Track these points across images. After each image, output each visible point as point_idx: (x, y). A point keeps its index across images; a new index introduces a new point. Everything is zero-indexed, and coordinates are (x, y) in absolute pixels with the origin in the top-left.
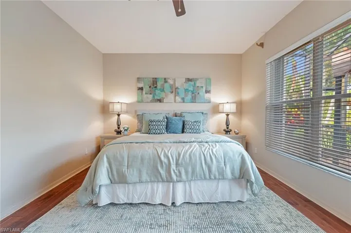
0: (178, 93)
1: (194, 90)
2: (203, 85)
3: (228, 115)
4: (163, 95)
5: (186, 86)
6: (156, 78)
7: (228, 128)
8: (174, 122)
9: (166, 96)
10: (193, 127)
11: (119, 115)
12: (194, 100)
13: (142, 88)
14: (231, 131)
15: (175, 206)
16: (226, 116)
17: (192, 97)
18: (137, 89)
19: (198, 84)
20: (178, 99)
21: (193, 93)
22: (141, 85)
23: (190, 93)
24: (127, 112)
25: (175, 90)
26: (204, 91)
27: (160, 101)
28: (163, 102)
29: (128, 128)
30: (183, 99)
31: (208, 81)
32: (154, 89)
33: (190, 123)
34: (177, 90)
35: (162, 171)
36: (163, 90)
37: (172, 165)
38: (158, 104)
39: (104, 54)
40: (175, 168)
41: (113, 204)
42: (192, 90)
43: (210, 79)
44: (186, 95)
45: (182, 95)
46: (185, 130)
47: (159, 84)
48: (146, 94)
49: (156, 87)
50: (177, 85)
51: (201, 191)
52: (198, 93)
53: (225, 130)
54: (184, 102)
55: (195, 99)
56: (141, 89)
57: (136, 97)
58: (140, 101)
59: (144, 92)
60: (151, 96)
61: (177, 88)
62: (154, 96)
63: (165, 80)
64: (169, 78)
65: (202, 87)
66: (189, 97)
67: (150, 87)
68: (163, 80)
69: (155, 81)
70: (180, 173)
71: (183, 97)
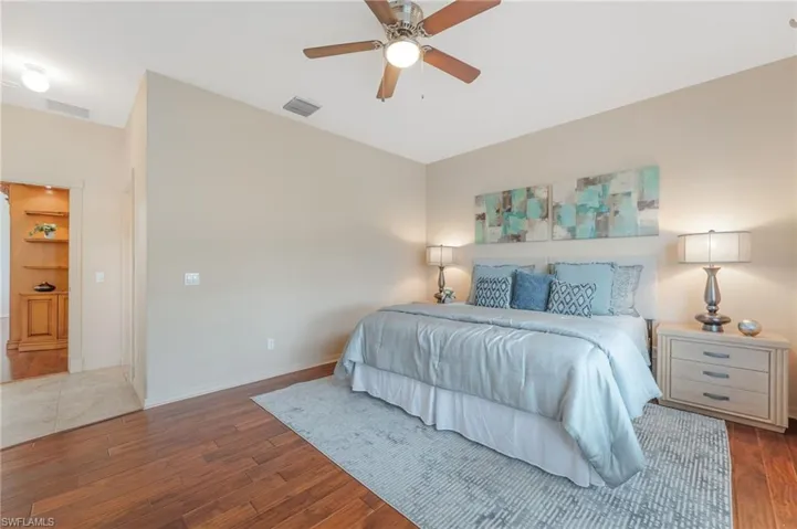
0: (559, 217)
1: (601, 206)
2: (631, 190)
3: (712, 271)
4: (523, 225)
5: (580, 198)
6: (509, 192)
7: (713, 312)
8: (527, 284)
9: (531, 226)
10: (568, 299)
11: (442, 268)
12: (602, 230)
13: (484, 214)
14: (724, 321)
15: (435, 429)
16: (706, 275)
17: (598, 223)
18: (474, 218)
19: (614, 188)
20: (560, 231)
21: (599, 214)
22: (482, 210)
23: (591, 214)
24: (455, 263)
25: (549, 212)
26: (635, 204)
27: (518, 238)
28: (524, 241)
29: (452, 292)
30: (572, 231)
31: (649, 174)
32: (506, 214)
33: (564, 288)
34: (557, 210)
35: (418, 362)
36: (523, 214)
37: (433, 357)
38: (515, 246)
39: (427, 166)
40: (437, 363)
41: (366, 394)
42: (597, 205)
43: (655, 170)
44: (580, 220)
45: (569, 221)
46: (550, 306)
47: (516, 203)
48: (490, 226)
49: (509, 210)
50: (556, 199)
51: (480, 419)
52: (616, 212)
53: (699, 318)
54: (574, 237)
55: (606, 228)
56: (482, 217)
57: (473, 233)
58: (481, 242)
59: (487, 224)
60: (500, 229)
61: (557, 206)
62: (505, 231)
63: (530, 193)
64: (535, 187)
65: (629, 194)
66: (589, 222)
67: (498, 211)
68: (525, 193)
69: (507, 198)
70: (442, 372)
71: (574, 224)
